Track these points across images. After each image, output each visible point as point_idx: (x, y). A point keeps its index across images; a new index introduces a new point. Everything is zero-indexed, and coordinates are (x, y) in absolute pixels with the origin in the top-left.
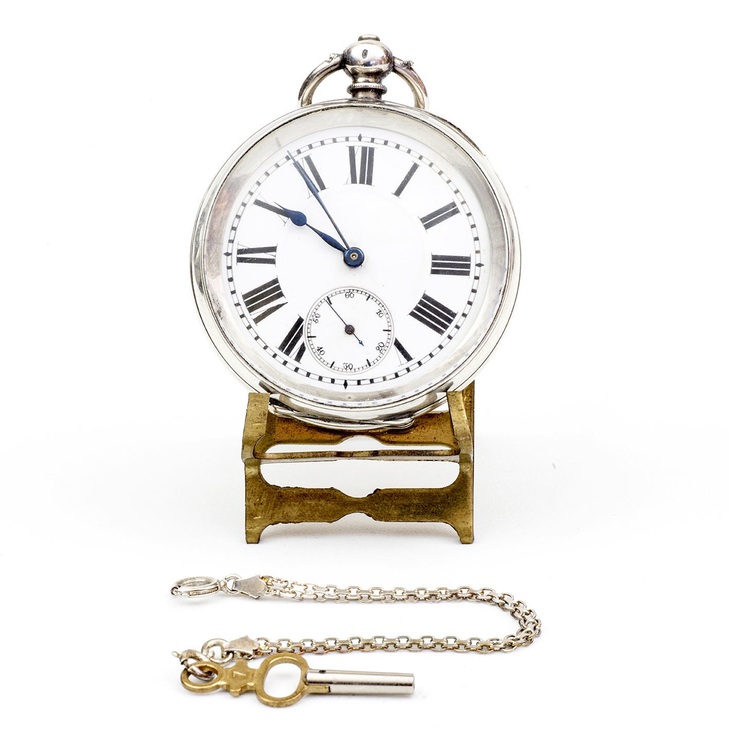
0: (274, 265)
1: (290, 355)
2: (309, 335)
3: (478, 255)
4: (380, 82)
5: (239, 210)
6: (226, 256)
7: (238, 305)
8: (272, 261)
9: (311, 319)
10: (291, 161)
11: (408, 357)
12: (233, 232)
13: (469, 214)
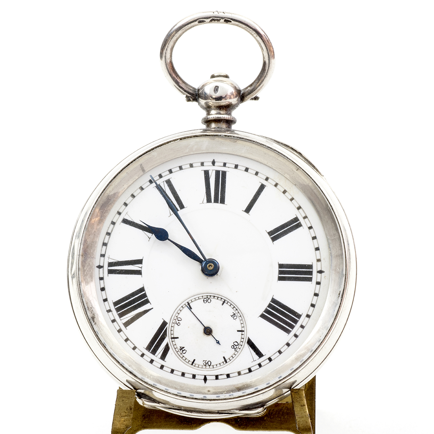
0: (141, 276)
1: (156, 355)
2: (172, 337)
3: (319, 263)
4: (230, 114)
5: (109, 228)
6: (98, 269)
7: (109, 311)
8: (139, 272)
9: (174, 322)
10: (154, 184)
11: (260, 354)
12: (104, 247)
13: (310, 228)
